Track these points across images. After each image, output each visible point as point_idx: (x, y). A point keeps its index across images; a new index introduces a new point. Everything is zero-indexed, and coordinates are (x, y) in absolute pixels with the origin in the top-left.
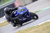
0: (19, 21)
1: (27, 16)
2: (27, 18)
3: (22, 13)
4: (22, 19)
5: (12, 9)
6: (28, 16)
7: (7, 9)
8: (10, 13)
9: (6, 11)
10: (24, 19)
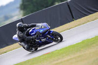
1: (48, 36)
2: (46, 39)
3: (41, 31)
9: (19, 27)
10: (43, 40)
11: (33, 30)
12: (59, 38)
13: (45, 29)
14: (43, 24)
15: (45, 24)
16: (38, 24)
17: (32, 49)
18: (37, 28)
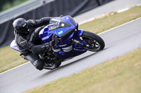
0: (52, 56)
2: (73, 47)
3: (60, 33)
4: (62, 50)
6: (77, 42)
7: (19, 22)
11: (46, 30)
15: (67, 17)
16: (53, 19)
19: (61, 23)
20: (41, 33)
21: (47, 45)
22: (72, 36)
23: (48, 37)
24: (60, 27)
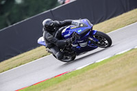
0: (71, 50)
1: (90, 38)
2: (88, 43)
4: (79, 45)
5: (58, 22)
6: (92, 39)
8: (55, 31)
9: (46, 26)
10: (83, 45)
11: (68, 29)
12: (106, 42)
13: (86, 28)
14: (82, 20)
15: (85, 20)
16: (74, 21)
17: (67, 58)
18: (72, 27)
19: (80, 24)
20: (64, 31)
21: (68, 40)
22: (88, 34)
23: (69, 35)
24: (80, 27)
